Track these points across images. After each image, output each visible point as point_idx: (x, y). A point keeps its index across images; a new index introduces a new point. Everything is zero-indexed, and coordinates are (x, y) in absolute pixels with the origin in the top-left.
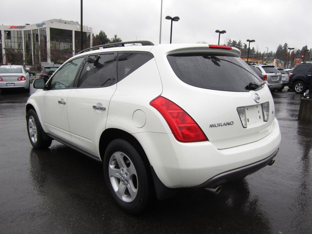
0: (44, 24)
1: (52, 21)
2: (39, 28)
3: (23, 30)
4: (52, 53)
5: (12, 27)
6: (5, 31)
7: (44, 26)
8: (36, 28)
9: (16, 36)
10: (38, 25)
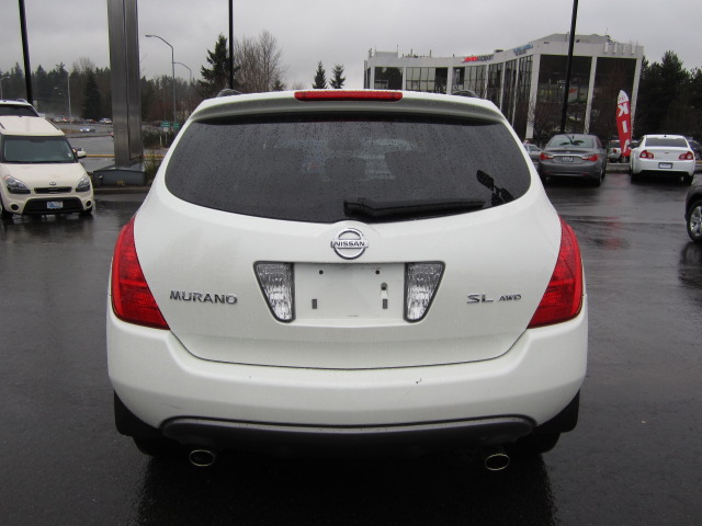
0: (528, 47)
1: (546, 41)
2: (518, 57)
3: (487, 63)
4: (536, 113)
5: (468, 60)
6: (455, 69)
7: (529, 53)
8: (514, 57)
9: (474, 77)
10: (518, 51)
